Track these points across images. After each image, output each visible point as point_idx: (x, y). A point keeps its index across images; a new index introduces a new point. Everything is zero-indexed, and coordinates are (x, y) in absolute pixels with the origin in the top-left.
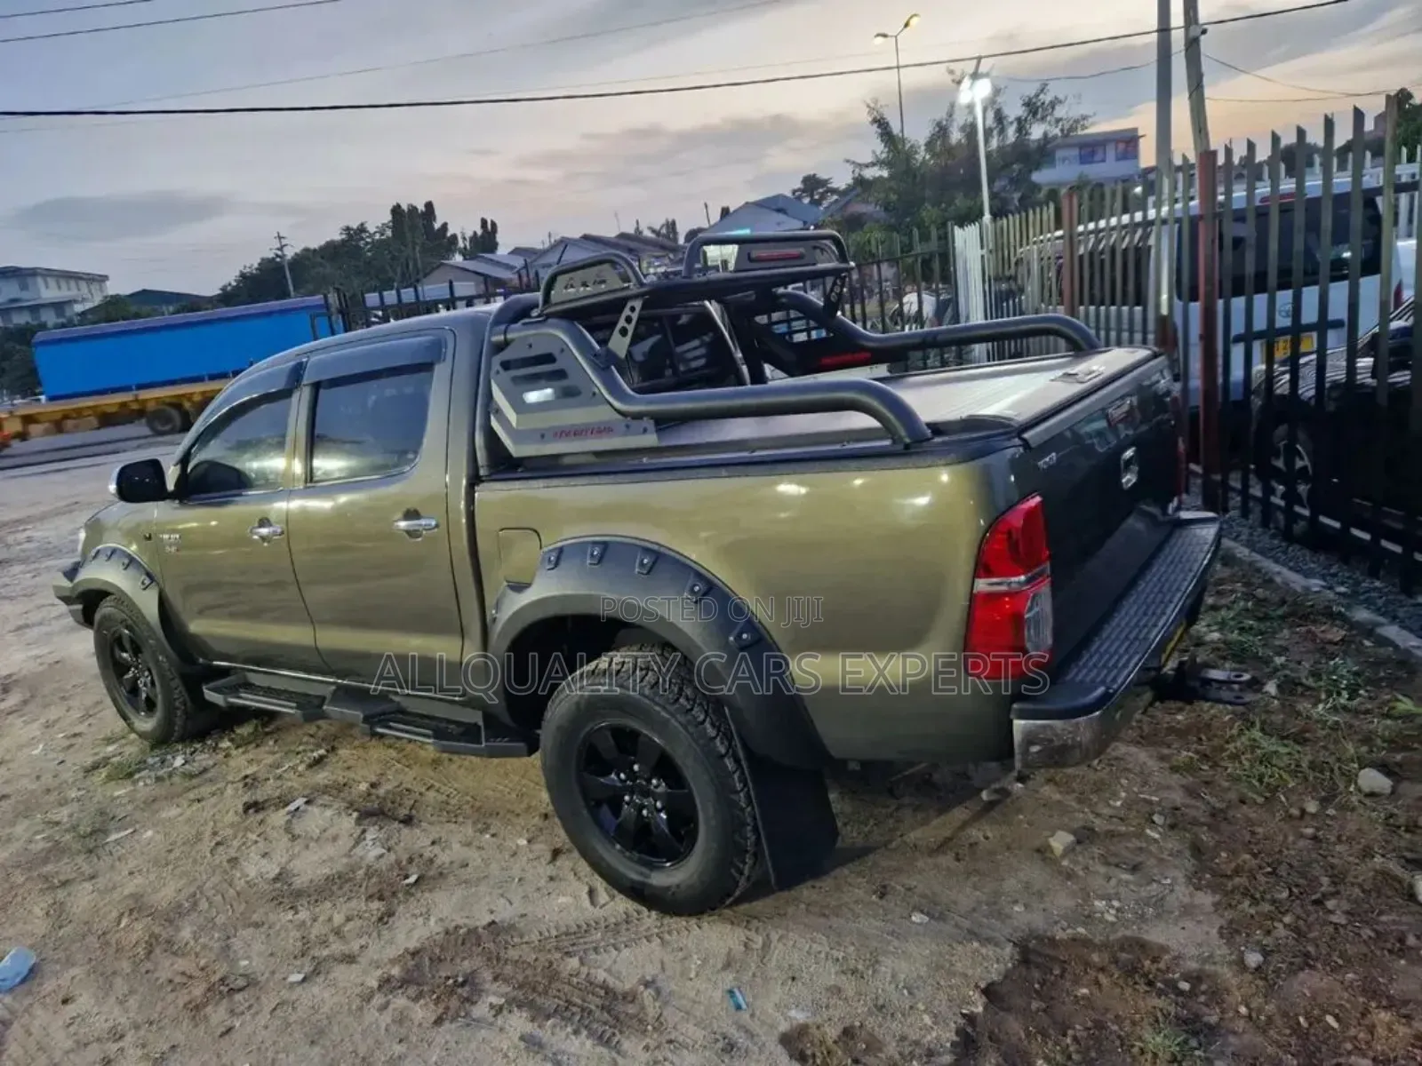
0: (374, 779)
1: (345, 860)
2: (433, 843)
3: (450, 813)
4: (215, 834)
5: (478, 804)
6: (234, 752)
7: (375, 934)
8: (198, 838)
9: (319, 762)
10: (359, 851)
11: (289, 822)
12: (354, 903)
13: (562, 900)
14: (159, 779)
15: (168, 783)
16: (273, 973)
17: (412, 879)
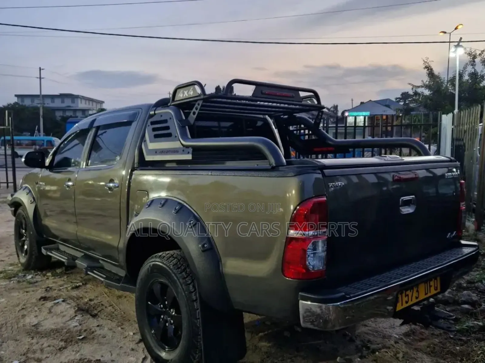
0: (92, 298)
1: (62, 325)
2: (98, 326)
3: (111, 317)
4: (24, 305)
5: (125, 315)
6: (50, 278)
7: (54, 354)
8: (18, 305)
9: (77, 287)
10: (70, 322)
11: (52, 306)
12: (55, 341)
13: (132, 359)
14: (19, 282)
15: (21, 284)
16: (10, 358)
17: (81, 337)
